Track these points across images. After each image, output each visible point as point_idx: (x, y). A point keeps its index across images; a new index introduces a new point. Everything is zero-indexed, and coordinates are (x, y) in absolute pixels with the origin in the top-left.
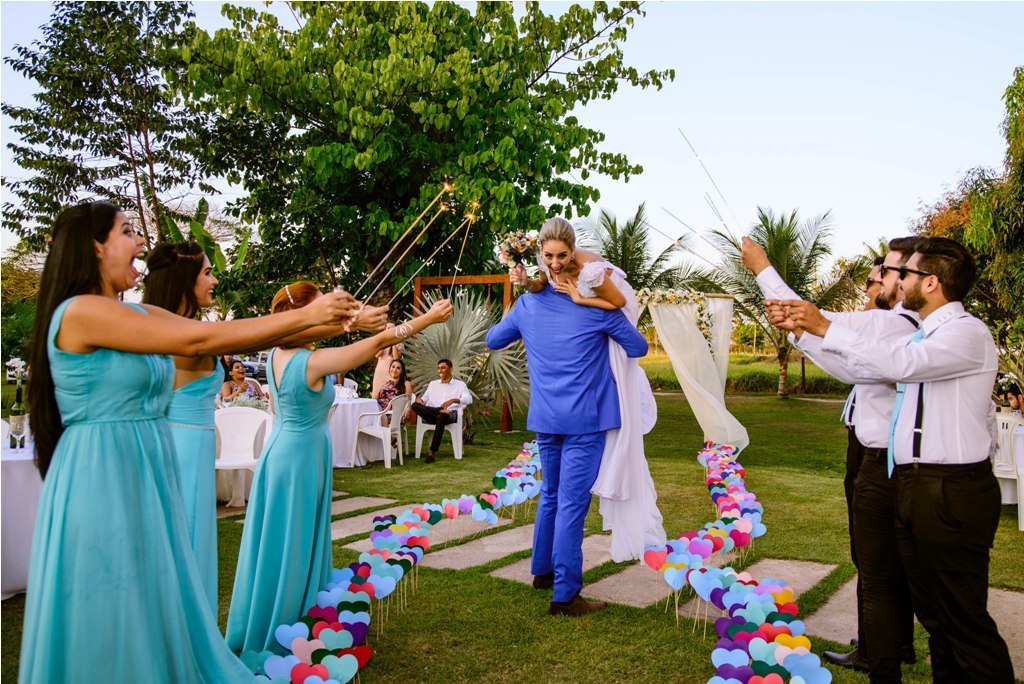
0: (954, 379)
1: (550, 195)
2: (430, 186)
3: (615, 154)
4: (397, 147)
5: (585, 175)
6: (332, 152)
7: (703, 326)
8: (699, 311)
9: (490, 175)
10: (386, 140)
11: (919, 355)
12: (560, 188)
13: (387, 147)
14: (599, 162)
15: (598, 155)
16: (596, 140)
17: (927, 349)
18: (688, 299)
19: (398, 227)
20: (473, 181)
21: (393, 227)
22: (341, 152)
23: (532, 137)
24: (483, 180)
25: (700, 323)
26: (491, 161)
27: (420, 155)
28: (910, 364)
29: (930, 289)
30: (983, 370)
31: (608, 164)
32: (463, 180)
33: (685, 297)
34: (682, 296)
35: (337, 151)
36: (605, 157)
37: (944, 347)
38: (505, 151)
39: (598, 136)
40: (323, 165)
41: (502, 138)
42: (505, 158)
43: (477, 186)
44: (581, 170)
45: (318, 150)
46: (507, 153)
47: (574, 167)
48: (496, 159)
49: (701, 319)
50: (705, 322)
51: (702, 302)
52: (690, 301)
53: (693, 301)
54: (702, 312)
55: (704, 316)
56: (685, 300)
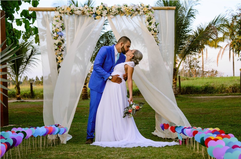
7: (152, 32)
8: (149, 20)
49: (150, 27)
50: (153, 30)
51: (150, 13)
52: (141, 13)
53: (143, 13)
54: (151, 21)
55: (152, 24)
56: (136, 12)
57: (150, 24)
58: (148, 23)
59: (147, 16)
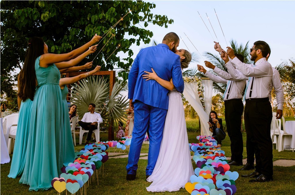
0: (261, 77)
1: (129, 34)
2: (74, 29)
3: (162, 16)
4: (58, 11)
5: (146, 25)
6: (27, 12)
7: (200, 92)
8: (198, 85)
9: (103, 24)
10: (53, 7)
11: (252, 70)
12: (134, 31)
13: (54, 11)
14: (154, 19)
15: (154, 16)
16: (151, 7)
17: (254, 69)
18: (193, 80)
19: (60, 49)
20: (95, 27)
21: (58, 49)
22: (31, 12)
23: (122, 7)
24: (100, 27)
25: (199, 90)
26: (104, 18)
27: (69, 15)
28: (250, 72)
29: (259, 53)
30: (268, 75)
31: (158, 20)
32: (90, 27)
33: (192, 79)
34: (191, 79)
35: (29, 11)
36: (157, 17)
37: (258, 69)
38: (111, 14)
39: (153, 6)
40: (23, 18)
41: (110, 8)
42: (111, 17)
43: (97, 30)
44: (144, 22)
45: (21, 11)
46: (112, 15)
47: (141, 21)
48: (107, 17)
49: (199, 89)
50: (201, 90)
51: (199, 81)
52: (194, 81)
53: (195, 81)
54: (199, 86)
55: (201, 87)
56: (192, 81)
57: (199, 87)
58: (198, 86)
59: (198, 83)
